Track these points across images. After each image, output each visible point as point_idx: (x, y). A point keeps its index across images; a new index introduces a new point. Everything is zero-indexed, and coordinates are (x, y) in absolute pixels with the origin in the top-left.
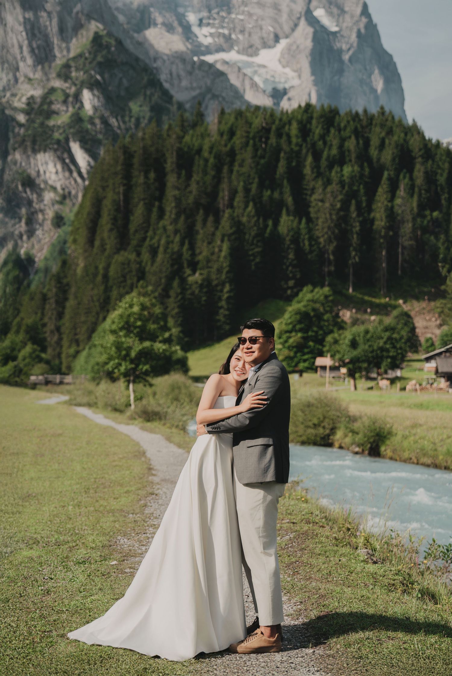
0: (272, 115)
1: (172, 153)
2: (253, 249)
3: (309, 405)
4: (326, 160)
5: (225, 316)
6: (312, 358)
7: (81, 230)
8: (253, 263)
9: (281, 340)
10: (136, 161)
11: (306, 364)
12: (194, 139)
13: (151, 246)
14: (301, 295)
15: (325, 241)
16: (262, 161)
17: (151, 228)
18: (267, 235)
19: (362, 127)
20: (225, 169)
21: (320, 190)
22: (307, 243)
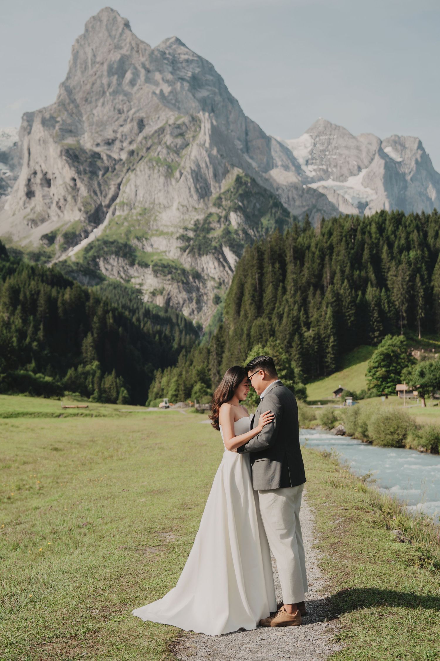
0: (358, 220)
1: (290, 250)
2: (348, 312)
3: (387, 419)
4: (397, 248)
5: (331, 358)
6: (393, 385)
7: (231, 305)
8: (349, 321)
9: (371, 374)
10: (266, 257)
11: (390, 390)
12: (305, 239)
13: (278, 313)
14: (383, 341)
15: (399, 303)
16: (352, 251)
17: (278, 301)
18: (358, 301)
19: (422, 224)
20: (327, 258)
21: (394, 269)
22: (386, 306)
